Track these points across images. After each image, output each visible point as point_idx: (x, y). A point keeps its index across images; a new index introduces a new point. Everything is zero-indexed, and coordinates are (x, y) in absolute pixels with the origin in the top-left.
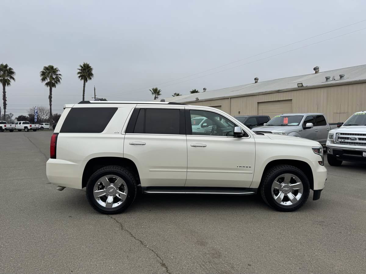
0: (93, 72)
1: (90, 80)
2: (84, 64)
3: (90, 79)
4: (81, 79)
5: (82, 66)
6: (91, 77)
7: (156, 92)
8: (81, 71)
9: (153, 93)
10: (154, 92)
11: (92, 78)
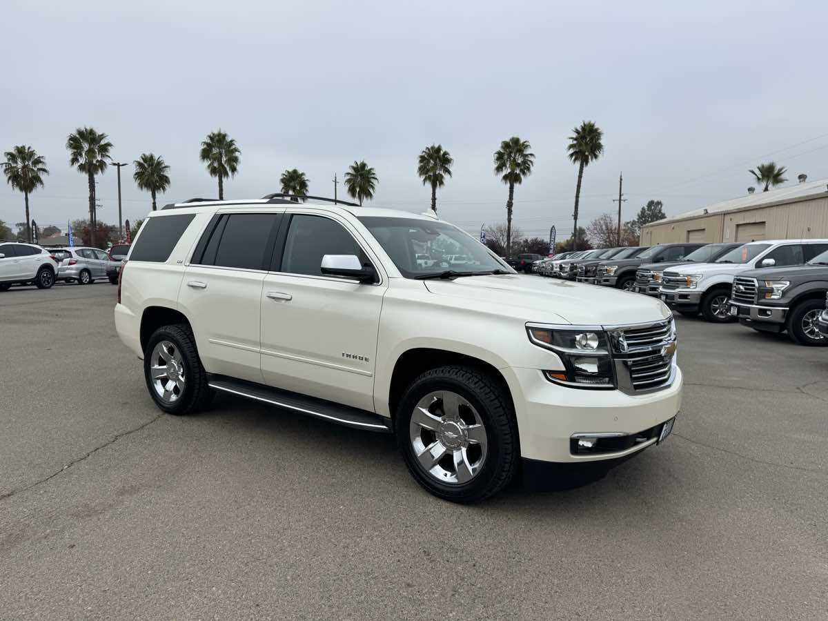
0: (603, 141)
1: (594, 160)
2: (585, 125)
3: (596, 157)
4: (575, 160)
5: (580, 129)
6: (597, 153)
7: (770, 174)
8: (575, 142)
9: (759, 179)
10: (763, 175)
11: (600, 156)
